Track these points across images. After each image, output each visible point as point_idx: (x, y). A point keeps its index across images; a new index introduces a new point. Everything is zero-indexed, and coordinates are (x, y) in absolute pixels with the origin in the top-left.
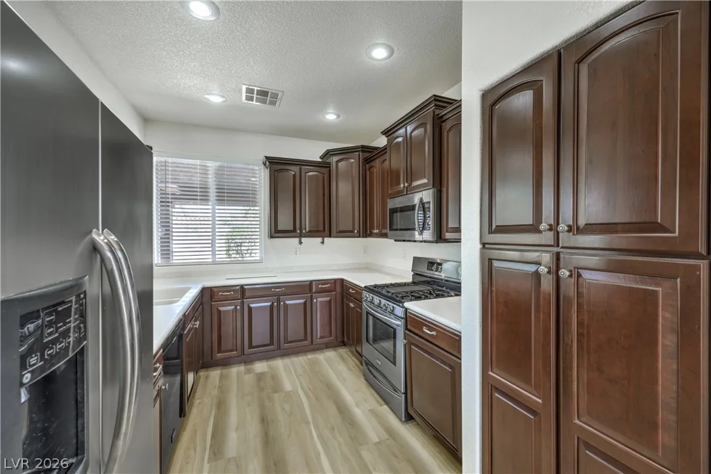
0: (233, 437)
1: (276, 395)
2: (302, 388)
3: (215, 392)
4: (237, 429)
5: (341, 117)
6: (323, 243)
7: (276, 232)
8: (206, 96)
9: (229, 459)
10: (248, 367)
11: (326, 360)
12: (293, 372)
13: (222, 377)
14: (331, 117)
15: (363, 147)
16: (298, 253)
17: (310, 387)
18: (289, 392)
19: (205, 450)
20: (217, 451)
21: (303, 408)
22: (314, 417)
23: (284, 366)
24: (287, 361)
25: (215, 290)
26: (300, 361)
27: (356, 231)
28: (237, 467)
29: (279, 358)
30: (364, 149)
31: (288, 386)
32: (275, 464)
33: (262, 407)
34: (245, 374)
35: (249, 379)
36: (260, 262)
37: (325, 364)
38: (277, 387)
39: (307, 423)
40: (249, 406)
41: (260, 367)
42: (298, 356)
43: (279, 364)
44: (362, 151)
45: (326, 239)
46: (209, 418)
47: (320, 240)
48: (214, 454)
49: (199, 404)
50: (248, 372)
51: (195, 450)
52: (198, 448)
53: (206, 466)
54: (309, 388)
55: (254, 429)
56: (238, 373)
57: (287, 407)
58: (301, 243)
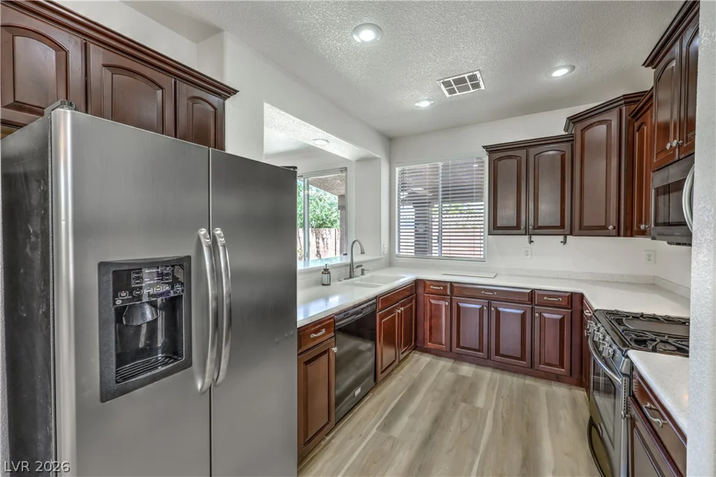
0: (404, 420)
1: (463, 404)
2: (495, 413)
3: (416, 375)
4: (411, 416)
5: (577, 68)
6: (564, 242)
7: (496, 228)
8: (416, 104)
9: (391, 436)
10: (455, 365)
11: (547, 394)
12: (496, 391)
13: (429, 365)
14: (560, 73)
15: (625, 97)
16: (529, 253)
17: (505, 416)
18: (478, 408)
19: (381, 417)
20: (387, 424)
21: (482, 433)
22: (486, 449)
23: (491, 379)
24: (498, 375)
25: (428, 283)
26: (514, 381)
27: (611, 227)
28: (392, 447)
29: (491, 369)
30: (629, 99)
31: (480, 402)
32: (420, 469)
33: (443, 409)
34: (449, 371)
35: (449, 376)
36: (483, 261)
37: (543, 399)
38: (469, 397)
39: (476, 451)
40: (433, 401)
41: (466, 369)
42: (514, 376)
43: (488, 374)
44: (625, 103)
45: (569, 238)
46: (400, 393)
47: (561, 238)
48: (385, 425)
49: (400, 379)
50: (453, 370)
51: (375, 413)
52: (378, 414)
53: (374, 431)
54: (503, 417)
55: (424, 424)
56: (444, 366)
57: (466, 422)
58: (531, 242)
